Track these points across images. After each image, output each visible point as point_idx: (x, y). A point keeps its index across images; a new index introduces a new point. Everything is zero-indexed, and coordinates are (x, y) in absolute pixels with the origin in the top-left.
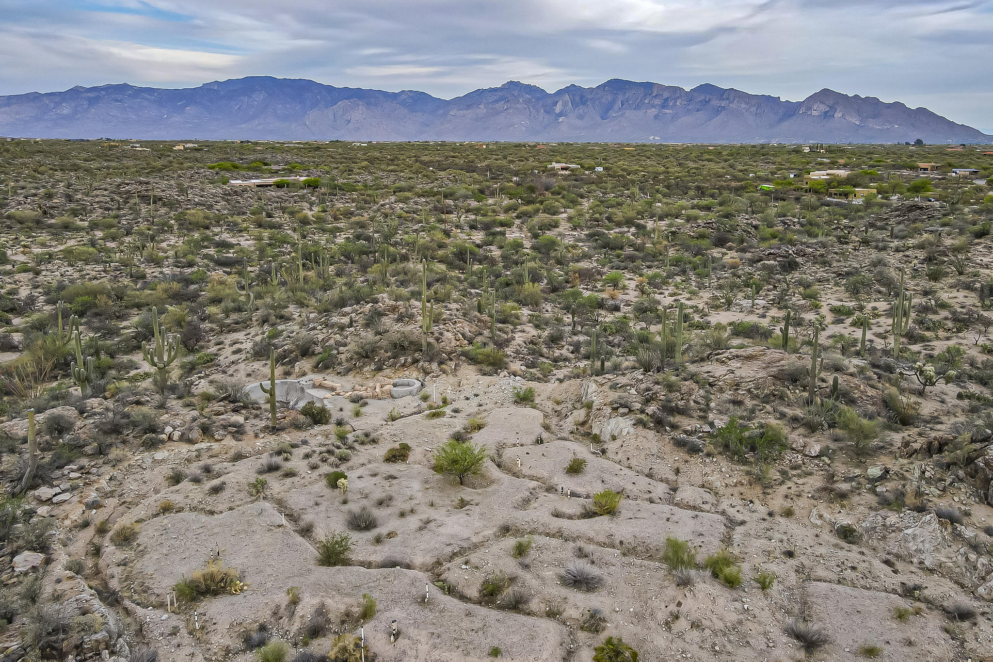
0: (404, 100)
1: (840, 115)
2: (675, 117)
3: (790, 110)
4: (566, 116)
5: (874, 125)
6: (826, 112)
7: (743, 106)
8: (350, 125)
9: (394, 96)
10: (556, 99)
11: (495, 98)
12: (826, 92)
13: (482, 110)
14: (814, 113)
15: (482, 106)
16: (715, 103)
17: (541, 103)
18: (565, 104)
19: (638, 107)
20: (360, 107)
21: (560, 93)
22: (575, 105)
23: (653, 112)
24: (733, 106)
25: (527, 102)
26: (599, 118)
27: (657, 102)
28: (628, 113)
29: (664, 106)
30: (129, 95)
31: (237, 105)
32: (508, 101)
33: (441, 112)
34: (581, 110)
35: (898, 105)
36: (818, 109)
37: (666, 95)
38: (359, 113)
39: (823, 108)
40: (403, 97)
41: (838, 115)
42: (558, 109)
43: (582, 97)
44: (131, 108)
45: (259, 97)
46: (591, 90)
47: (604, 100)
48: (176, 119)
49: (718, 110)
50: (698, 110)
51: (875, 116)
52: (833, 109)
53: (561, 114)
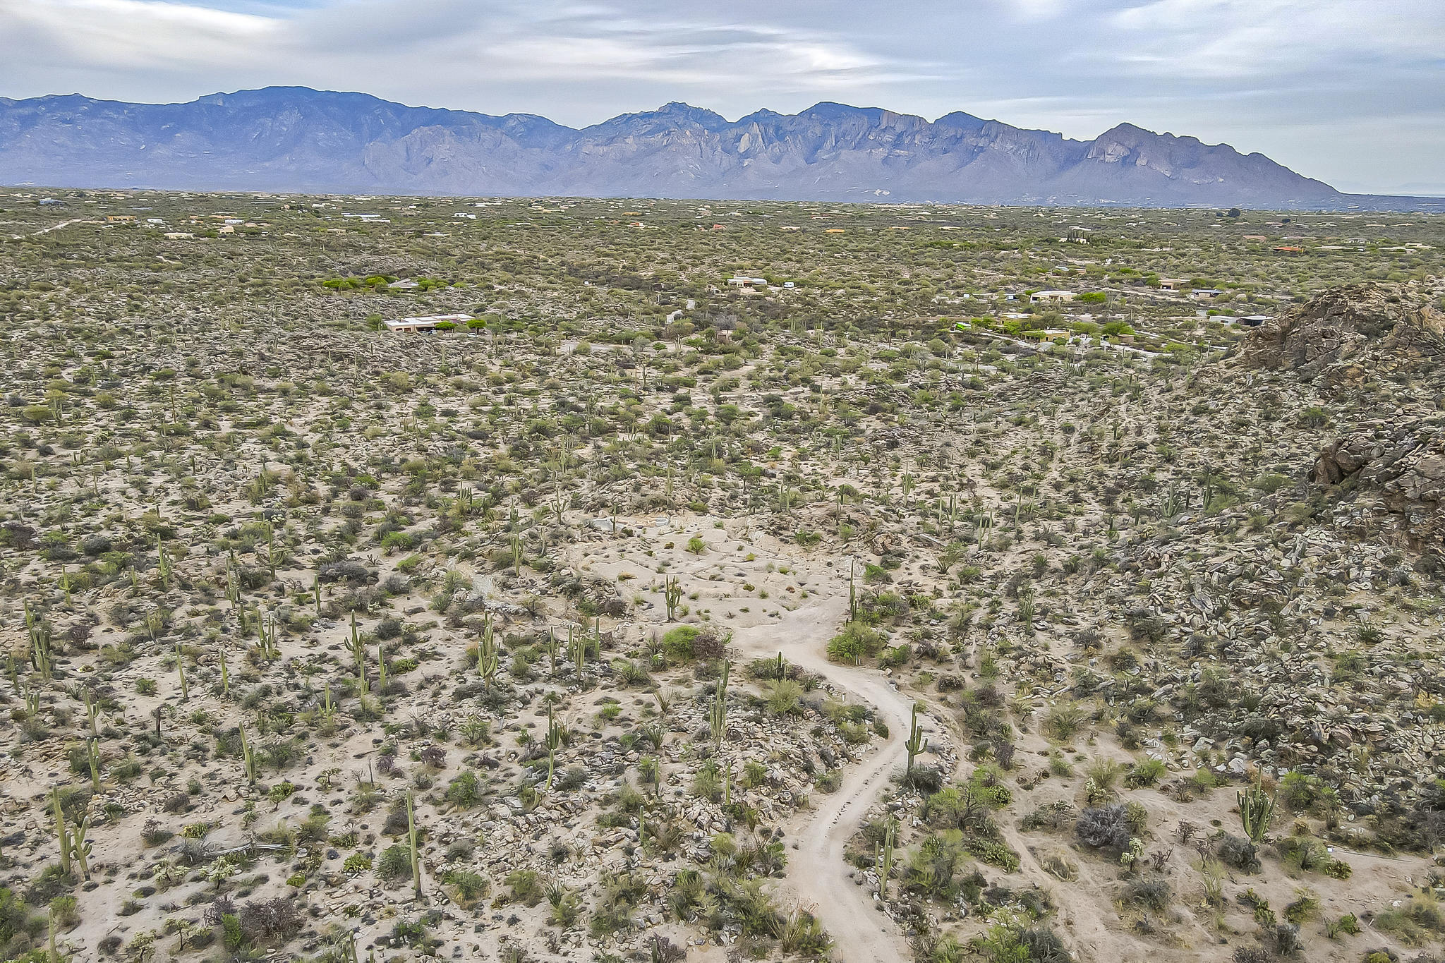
0: (513, 128)
1: (1144, 162)
2: (911, 161)
3: (1075, 153)
4: (755, 157)
5: (1193, 177)
6: (1125, 158)
7: (1009, 146)
8: (433, 166)
9: (498, 122)
10: (740, 131)
11: (650, 127)
12: (1125, 128)
13: (631, 144)
14: (1109, 159)
15: (630, 140)
16: (970, 140)
17: (717, 137)
18: (754, 139)
19: (858, 146)
20: (447, 139)
21: (746, 121)
22: (768, 140)
23: (881, 153)
24: (996, 146)
25: (699, 134)
26: (801, 162)
27: (888, 138)
28: (845, 154)
29: (897, 144)
30: (84, 113)
31: (254, 131)
32: (669, 133)
33: (569, 147)
34: (777, 147)
35: (1224, 149)
36: (1115, 152)
37: (900, 127)
38: (445, 147)
39: (1121, 151)
40: (511, 123)
41: (1141, 162)
42: (743, 145)
43: (778, 128)
44: (88, 132)
45: (289, 119)
46: (792, 118)
47: (809, 134)
48: (161, 151)
49: (974, 152)
50: (946, 152)
51: (1192, 164)
52: (1134, 153)
53: (746, 155)
